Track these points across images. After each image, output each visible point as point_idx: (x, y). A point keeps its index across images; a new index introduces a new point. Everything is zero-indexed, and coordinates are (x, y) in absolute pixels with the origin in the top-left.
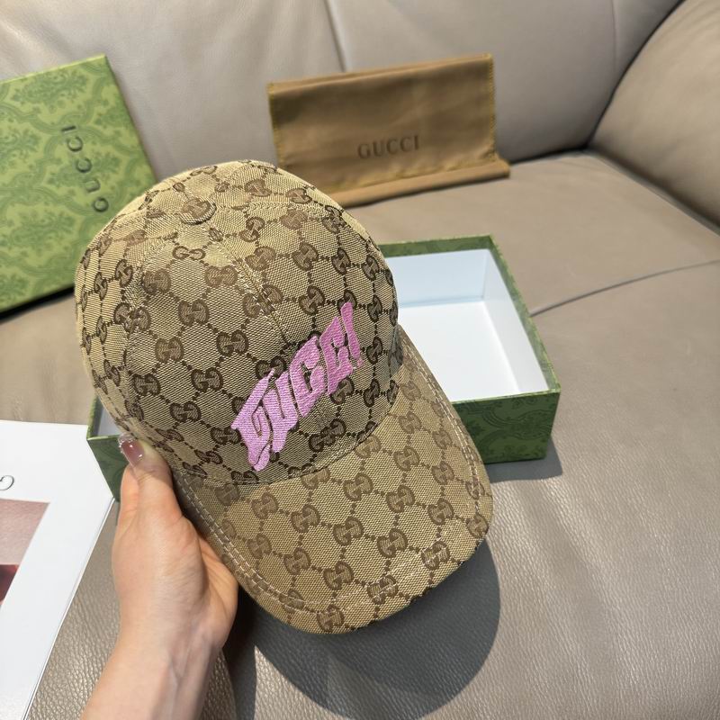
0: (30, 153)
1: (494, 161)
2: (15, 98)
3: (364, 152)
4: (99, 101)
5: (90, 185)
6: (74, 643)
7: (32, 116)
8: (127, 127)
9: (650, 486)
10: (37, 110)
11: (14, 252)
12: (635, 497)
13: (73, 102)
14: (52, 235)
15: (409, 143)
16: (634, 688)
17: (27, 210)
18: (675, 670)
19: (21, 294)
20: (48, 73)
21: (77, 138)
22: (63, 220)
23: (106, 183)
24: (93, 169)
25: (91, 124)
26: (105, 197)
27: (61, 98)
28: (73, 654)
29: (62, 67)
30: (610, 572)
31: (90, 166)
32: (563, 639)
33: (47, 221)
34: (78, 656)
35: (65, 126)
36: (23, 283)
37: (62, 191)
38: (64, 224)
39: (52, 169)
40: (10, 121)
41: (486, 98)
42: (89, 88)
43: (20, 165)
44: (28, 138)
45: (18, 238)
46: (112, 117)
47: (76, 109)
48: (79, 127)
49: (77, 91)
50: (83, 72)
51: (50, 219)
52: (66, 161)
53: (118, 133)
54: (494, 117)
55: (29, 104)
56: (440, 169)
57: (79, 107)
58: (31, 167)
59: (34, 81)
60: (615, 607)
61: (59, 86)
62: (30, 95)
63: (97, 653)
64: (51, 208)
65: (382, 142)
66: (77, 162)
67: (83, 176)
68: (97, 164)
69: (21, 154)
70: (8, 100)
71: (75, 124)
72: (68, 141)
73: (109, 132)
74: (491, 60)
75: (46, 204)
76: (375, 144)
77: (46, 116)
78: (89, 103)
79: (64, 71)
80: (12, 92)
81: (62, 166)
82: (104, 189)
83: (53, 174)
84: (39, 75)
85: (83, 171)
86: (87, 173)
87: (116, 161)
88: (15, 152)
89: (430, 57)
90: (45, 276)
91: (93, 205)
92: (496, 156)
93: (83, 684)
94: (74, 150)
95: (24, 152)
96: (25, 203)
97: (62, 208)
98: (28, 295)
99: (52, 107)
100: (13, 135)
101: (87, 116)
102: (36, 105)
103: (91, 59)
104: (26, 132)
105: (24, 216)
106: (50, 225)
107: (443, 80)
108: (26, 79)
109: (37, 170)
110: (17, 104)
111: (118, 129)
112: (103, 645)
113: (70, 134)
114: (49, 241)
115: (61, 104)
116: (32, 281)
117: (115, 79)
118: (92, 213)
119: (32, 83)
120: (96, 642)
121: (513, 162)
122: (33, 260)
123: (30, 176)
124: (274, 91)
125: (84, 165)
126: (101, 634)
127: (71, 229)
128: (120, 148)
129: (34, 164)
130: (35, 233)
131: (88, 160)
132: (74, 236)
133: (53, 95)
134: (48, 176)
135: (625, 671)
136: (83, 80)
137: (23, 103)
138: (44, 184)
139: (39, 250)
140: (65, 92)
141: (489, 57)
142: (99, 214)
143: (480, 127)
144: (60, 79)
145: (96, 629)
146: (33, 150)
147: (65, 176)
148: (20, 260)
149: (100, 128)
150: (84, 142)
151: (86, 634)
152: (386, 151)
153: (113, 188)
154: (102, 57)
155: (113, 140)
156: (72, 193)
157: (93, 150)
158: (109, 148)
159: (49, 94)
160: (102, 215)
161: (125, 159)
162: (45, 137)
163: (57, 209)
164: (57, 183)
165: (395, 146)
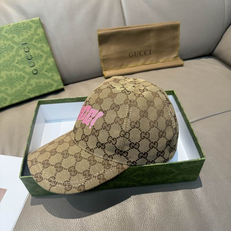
1: (178, 60)
2: (6, 32)
3: (131, 55)
4: (36, 34)
5: (32, 64)
7: (12, 39)
8: (46, 44)
10: (14, 37)
11: (3, 88)
13: (27, 34)
14: (17, 82)
15: (147, 52)
17: (8, 73)
19: (5, 103)
20: (18, 24)
21: (28, 47)
22: (21, 77)
23: (38, 64)
24: (33, 59)
25: (33, 42)
26: (36, 69)
27: (22, 33)
29: (23, 22)
31: (32, 58)
33: (15, 77)
35: (24, 43)
36: (6, 99)
37: (21, 66)
38: (22, 78)
39: (18, 58)
40: (4, 41)
41: (176, 37)
42: (33, 29)
43: (7, 57)
44: (10, 47)
45: (4, 83)
46: (40, 40)
47: (27, 37)
48: (29, 44)
49: (28, 30)
50: (31, 24)
52: (23, 56)
53: (43, 46)
54: (179, 44)
55: (11, 35)
56: (158, 62)
57: (29, 36)
58: (10, 57)
59: (13, 26)
61: (22, 28)
62: (11, 32)
64: (17, 73)
65: (138, 52)
66: (27, 56)
68: (34, 57)
69: (7, 53)
70: (3, 33)
71: (27, 42)
72: (24, 49)
73: (39, 45)
74: (179, 23)
75: (15, 71)
76: (135, 52)
77: (16, 39)
78: (32, 35)
79: (24, 23)
80: (5, 30)
81: (22, 57)
82: (36, 67)
83: (18, 60)
84: (15, 24)
85: (29, 60)
86: (31, 60)
87: (41, 56)
88: (5, 52)
89: (157, 22)
90: (14, 97)
91: (32, 72)
92: (179, 58)
94: (26, 52)
95: (8, 52)
96: (7, 71)
97: (21, 73)
98: (7, 104)
99: (19, 36)
100: (4, 46)
101: (32, 40)
102: (13, 35)
103: (34, 19)
104: (9, 45)
105: (7, 75)
106: (16, 79)
107: (161, 30)
108: (10, 25)
109: (13, 59)
110: (6, 35)
111: (43, 44)
113: (25, 46)
114: (16, 84)
115: (22, 35)
116: (9, 99)
117: (43, 26)
118: (32, 75)
119: (12, 27)
121: (185, 60)
122: (10, 91)
123: (10, 61)
125: (29, 58)
127: (24, 80)
128: (43, 51)
129: (12, 57)
130: (11, 81)
131: (31, 56)
132: (25, 83)
133: (19, 32)
134: (16, 61)
136: (31, 27)
137: (8, 34)
138: (15, 64)
139: (12, 88)
140: (24, 31)
142: (34, 75)
143: (174, 47)
144: (22, 26)
146: (11, 51)
147: (23, 61)
148: (5, 91)
149: (36, 44)
150: (30, 49)
152: (139, 55)
153: (40, 66)
154: (38, 18)
155: (41, 49)
156: (25, 67)
157: (33, 52)
158: (39, 52)
159: (18, 31)
160: (36, 76)
161: (45, 56)
162: (16, 47)
163: (19, 73)
164: (20, 64)
165: (142, 53)
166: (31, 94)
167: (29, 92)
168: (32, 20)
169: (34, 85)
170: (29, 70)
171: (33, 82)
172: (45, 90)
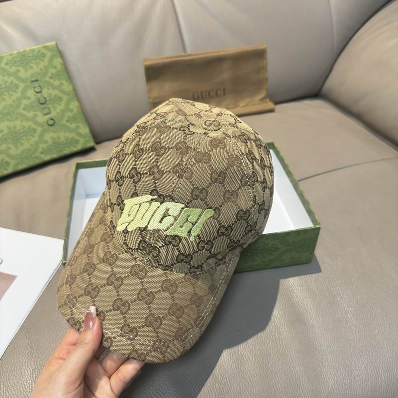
0: (14, 94)
1: (266, 103)
2: (6, 64)
3: (196, 97)
4: (52, 66)
5: (46, 111)
6: (25, 361)
7: (15, 75)
8: (66, 81)
9: (343, 281)
10: (18, 71)
11: (4, 147)
12: (335, 287)
13: (38, 67)
14: (24, 138)
15: (220, 92)
16: (331, 392)
17: (11, 124)
18: (354, 383)
19: (6, 170)
20: (25, 51)
21: (40, 86)
22: (30, 130)
23: (54, 111)
24: (48, 102)
25: (47, 78)
26: (54, 118)
27: (31, 65)
28: (24, 367)
29: (32, 48)
30: (320, 328)
31: (46, 101)
32: (293, 364)
33: (22, 131)
34: (27, 368)
35: (33, 79)
36: (8, 164)
37: (30, 114)
38: (31, 132)
39: (25, 102)
40: (4, 76)
41: (262, 69)
42: (47, 59)
43: (8, 100)
44: (13, 86)
45: (5, 139)
46: (58, 75)
47: (39, 71)
48: (41, 80)
49: (40, 61)
50: (44, 51)
51: (23, 129)
52: (33, 98)
53: (62, 84)
54: (266, 79)
55: (14, 67)
57: (41, 69)
58: (14, 101)
60: (322, 347)
61: (30, 58)
62: (15, 63)
63: (38, 367)
64: (24, 123)
65: (206, 92)
66: (39, 99)
67: (42, 106)
68: (50, 100)
69: (9, 94)
70: (3, 65)
71: (39, 78)
72: (34, 87)
73: (56, 83)
74: (266, 48)
75: (22, 121)
76: (202, 92)
77: (22, 74)
78: (46, 68)
79: (33, 50)
80: (5, 61)
81: (31, 101)
82: (53, 114)
83: (26, 105)
84: (20, 52)
85: (42, 104)
86: (44, 105)
87: (60, 99)
88: (6, 93)
89: (231, 46)
90: (19, 160)
91: (47, 123)
92: (268, 100)
93: (29, 384)
94: (38, 93)
95: (11, 93)
96: (10, 121)
97: (30, 123)
98: (10, 170)
99: (26, 69)
100: (5, 84)
101: (45, 75)
102: (18, 68)
103: (48, 44)
104: (12, 82)
105: (9, 128)
106: (23, 132)
107: (239, 58)
108: (12, 54)
109: (17, 103)
110: (7, 67)
111: (62, 81)
112: (41, 362)
113: (36, 84)
114: (22, 141)
115: (31, 68)
116: (13, 162)
117: (61, 54)
118: (46, 127)
119: (16, 56)
120: (37, 360)
121: (276, 103)
122: (13, 151)
123: (13, 106)
124: (147, 63)
125: (42, 101)
126: (40, 356)
127: (34, 135)
128: (63, 92)
129: (16, 100)
130: (15, 137)
131: (45, 98)
132: (36, 139)
133: (27, 63)
134: (23, 106)
135: (326, 382)
136: (44, 55)
137: (10, 67)
138: (20, 110)
139: (17, 146)
140: (34, 62)
141: (264, 47)
142: (50, 127)
143: (259, 84)
144: (31, 54)
145: (38, 353)
146: (15, 92)
147: (32, 107)
148: (6, 151)
149: (52, 81)
150: (43, 88)
151: (32, 356)
152: (208, 96)
153: (58, 113)
154: (54, 43)
155: (59, 88)
156: (36, 115)
157: (48, 93)
158: (57, 92)
159: (25, 62)
160: (52, 128)
161: (65, 98)
162: (22, 85)
163: (27, 124)
164: (28, 110)
165: (212, 93)
166: (46, 155)
167: (42, 153)
168: (44, 45)
169: (50, 142)
170: (42, 119)
171: (48, 137)
172: (67, 148)
